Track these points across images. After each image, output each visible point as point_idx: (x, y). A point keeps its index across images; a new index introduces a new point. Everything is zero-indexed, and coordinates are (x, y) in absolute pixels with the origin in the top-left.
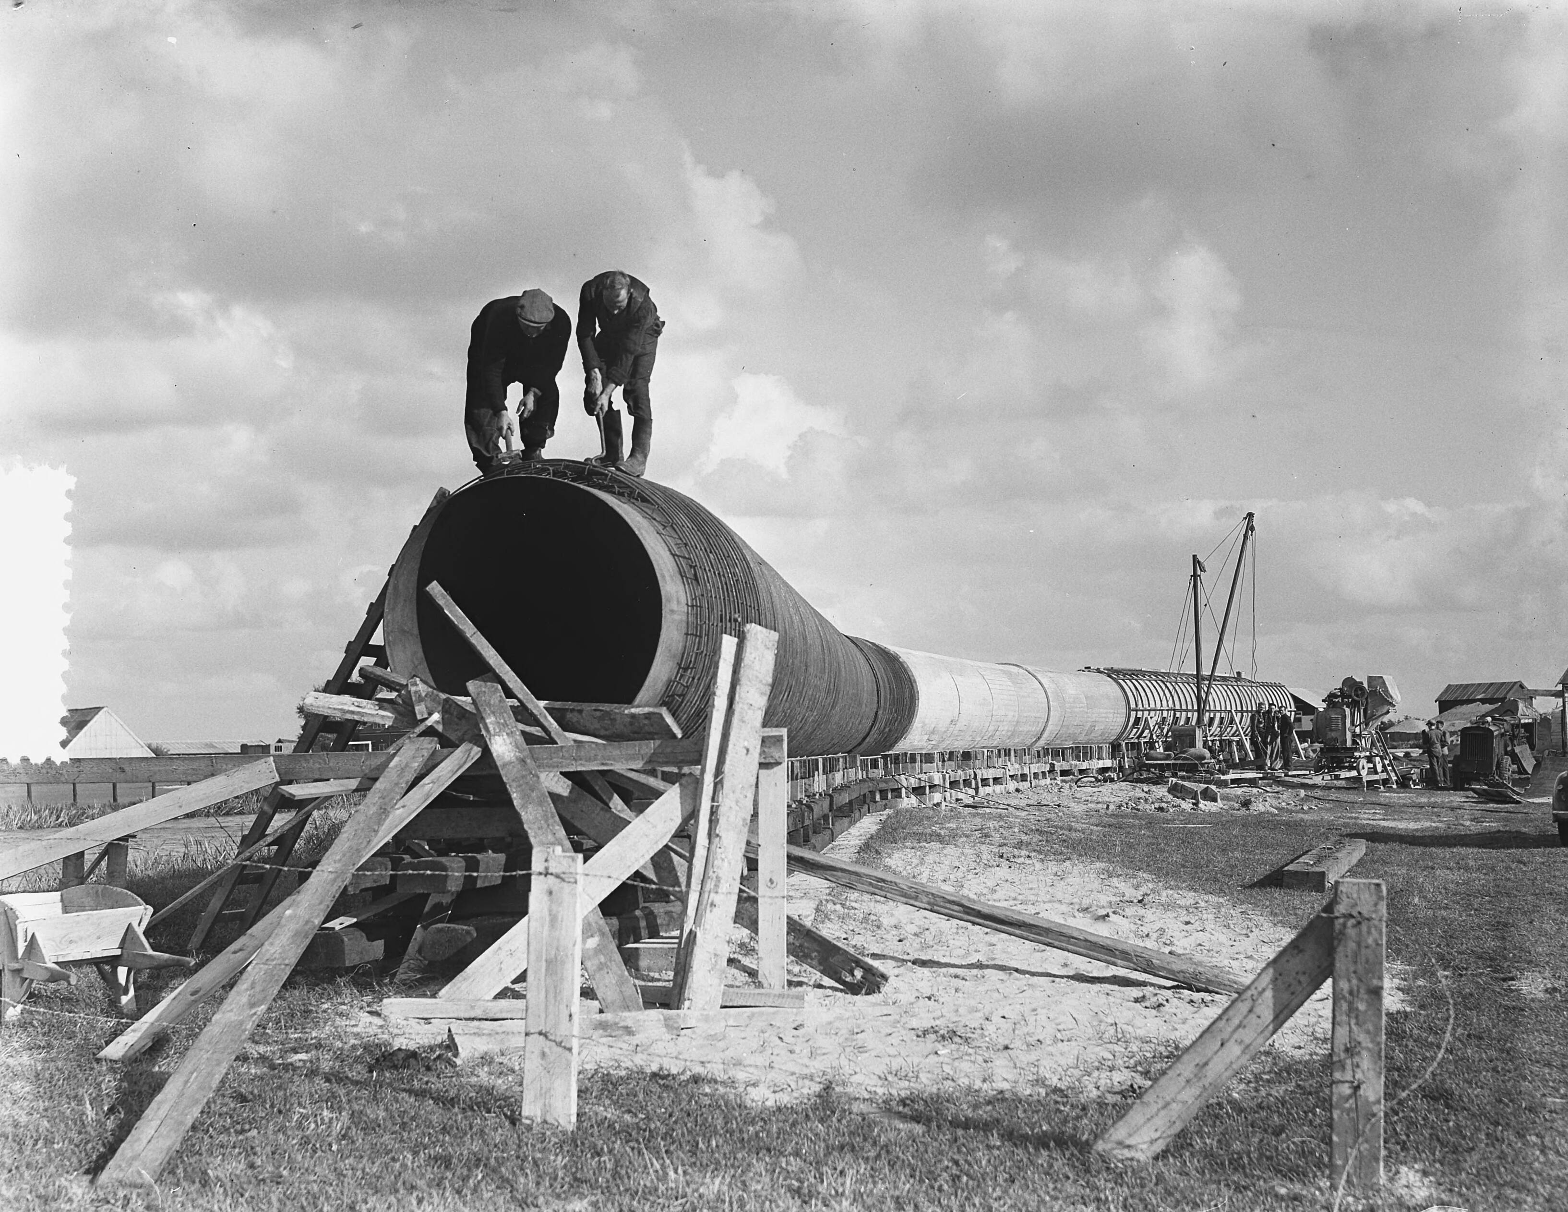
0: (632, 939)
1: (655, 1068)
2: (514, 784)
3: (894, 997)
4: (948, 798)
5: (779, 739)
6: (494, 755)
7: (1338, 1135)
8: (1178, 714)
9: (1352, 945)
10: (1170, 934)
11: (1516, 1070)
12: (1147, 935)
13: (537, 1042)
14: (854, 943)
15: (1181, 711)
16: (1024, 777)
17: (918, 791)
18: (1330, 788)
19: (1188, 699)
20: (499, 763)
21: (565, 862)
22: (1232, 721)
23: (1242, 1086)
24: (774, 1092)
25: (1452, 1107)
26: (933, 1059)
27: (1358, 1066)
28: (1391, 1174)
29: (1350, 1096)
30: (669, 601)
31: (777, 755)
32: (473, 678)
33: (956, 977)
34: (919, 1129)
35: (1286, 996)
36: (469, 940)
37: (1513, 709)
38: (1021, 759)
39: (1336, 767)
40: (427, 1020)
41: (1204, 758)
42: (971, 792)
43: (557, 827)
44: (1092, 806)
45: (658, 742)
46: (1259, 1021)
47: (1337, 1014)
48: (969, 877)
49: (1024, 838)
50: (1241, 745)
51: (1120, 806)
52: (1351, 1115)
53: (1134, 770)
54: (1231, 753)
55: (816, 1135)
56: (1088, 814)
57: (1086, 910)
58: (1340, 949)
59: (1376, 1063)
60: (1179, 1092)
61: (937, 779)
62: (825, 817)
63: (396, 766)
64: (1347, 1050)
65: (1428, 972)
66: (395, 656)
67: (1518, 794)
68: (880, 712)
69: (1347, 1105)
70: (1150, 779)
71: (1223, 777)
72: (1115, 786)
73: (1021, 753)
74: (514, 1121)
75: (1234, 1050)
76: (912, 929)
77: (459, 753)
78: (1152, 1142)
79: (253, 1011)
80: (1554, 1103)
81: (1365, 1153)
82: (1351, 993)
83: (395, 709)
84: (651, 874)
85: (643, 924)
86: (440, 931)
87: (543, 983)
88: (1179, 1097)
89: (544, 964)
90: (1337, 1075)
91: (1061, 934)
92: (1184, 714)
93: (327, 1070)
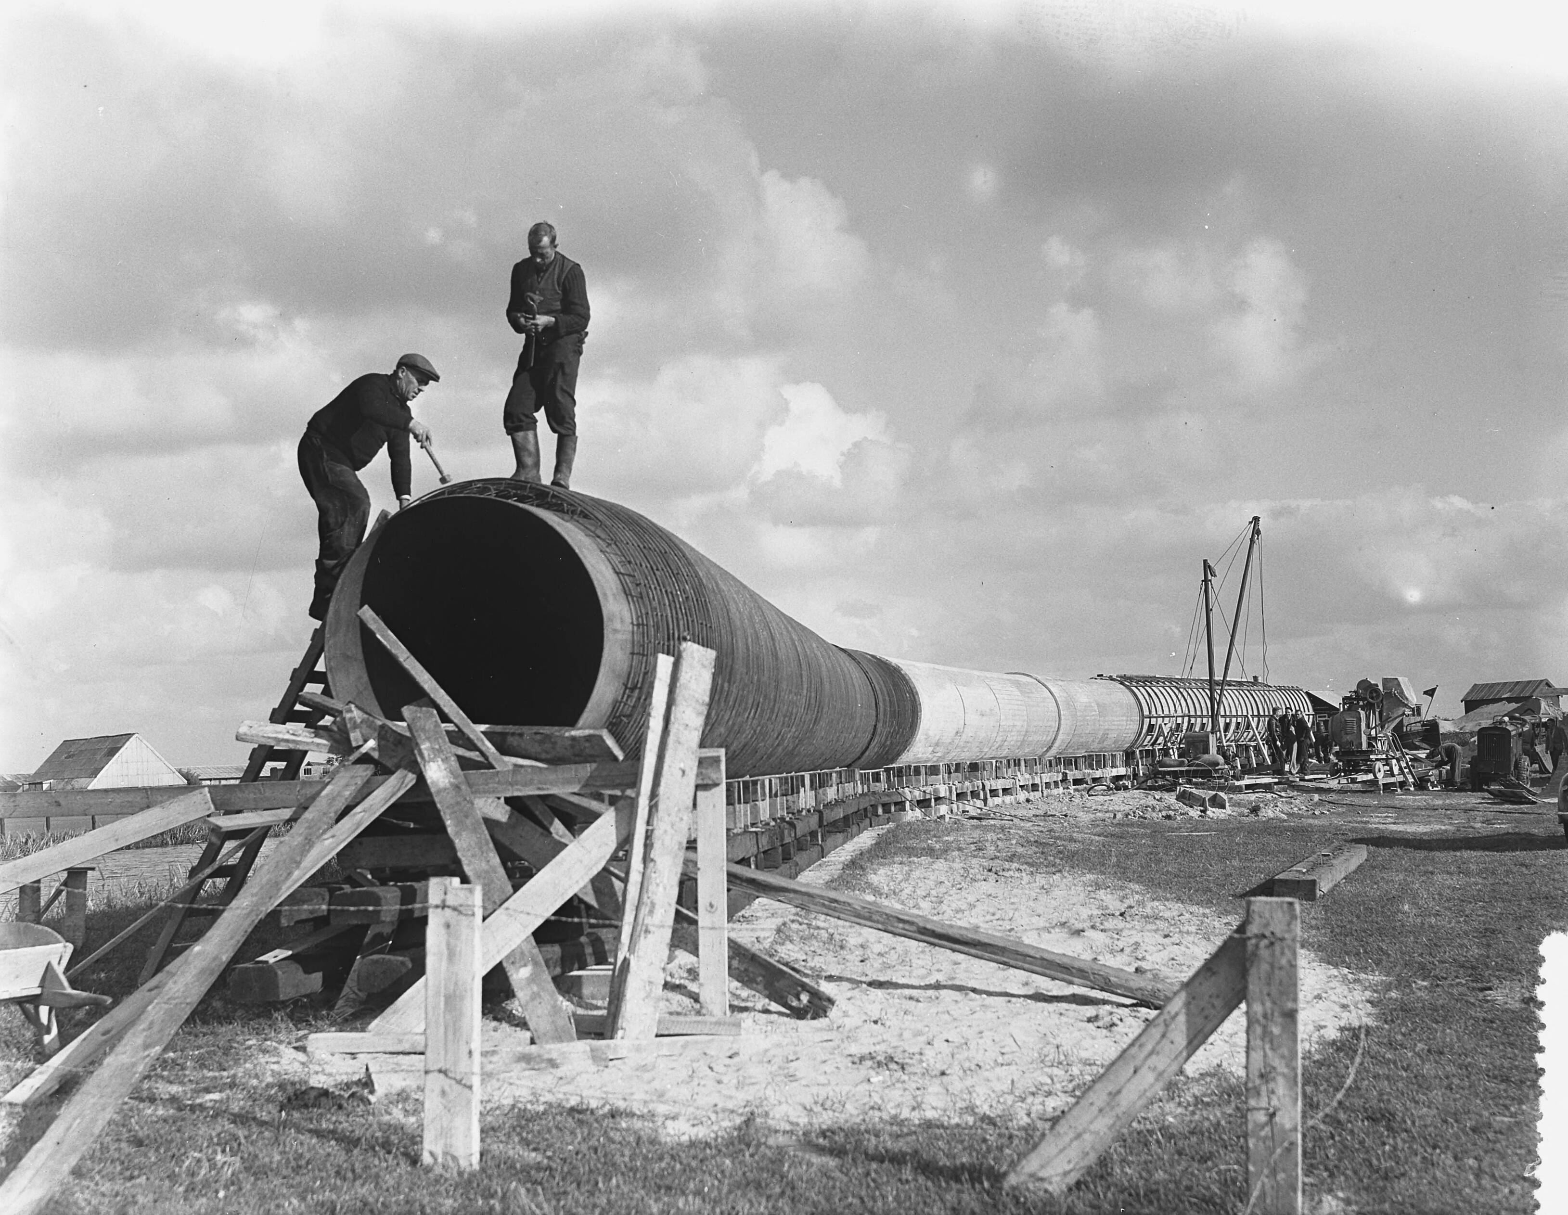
0: (576, 966)
1: (573, 1102)
2: (448, 811)
3: (840, 1022)
4: (955, 810)
5: (717, 760)
6: (429, 781)
7: (1254, 1165)
8: (1193, 721)
9: (1265, 967)
10: (1145, 948)
11: (1470, 1087)
12: (1122, 950)
13: (435, 1082)
14: (813, 965)
15: (1196, 716)
16: (1035, 787)
17: (923, 804)
18: (1346, 792)
19: (1203, 705)
20: (433, 790)
21: (462, 894)
22: (1249, 726)
23: (1180, 1110)
24: (693, 1125)
25: (1392, 1129)
26: (866, 1086)
27: (1273, 1092)
28: (1314, 1204)
29: (1266, 1124)
30: (611, 620)
31: (714, 776)
32: (408, 703)
33: (911, 998)
34: (832, 1162)
35: (1199, 1021)
36: (404, 970)
37: (1534, 709)
38: (1032, 768)
39: (1353, 771)
40: (353, 1055)
41: (1218, 764)
42: (980, 803)
43: (491, 855)
44: (1099, 815)
45: (594, 765)
46: (1172, 1046)
47: (1251, 1038)
48: (951, 892)
49: (1020, 850)
50: (1257, 749)
51: (1127, 815)
52: (1267, 1142)
53: (1147, 777)
54: (1248, 758)
55: (723, 1172)
56: (1094, 823)
57: (1063, 924)
58: (1253, 971)
59: (1291, 1089)
60: (1091, 1122)
61: (943, 791)
62: (813, 834)
63: (327, 795)
64: (1262, 1076)
65: (1402, 983)
66: (338, 682)
67: (1534, 794)
68: (880, 725)
69: (1263, 1133)
70: (1163, 786)
71: (1237, 783)
72: (1127, 794)
73: (1031, 764)
74: (414, 1161)
75: (1147, 1077)
76: (877, 948)
77: (393, 780)
78: (1066, 1174)
79: (146, 1053)
80: (1503, 1122)
81: (1282, 1182)
82: (1265, 1016)
83: (331, 736)
84: (591, 900)
85: (589, 950)
86: (377, 962)
87: (441, 1020)
88: (1092, 1127)
89: (442, 999)
90: (1252, 1103)
91: (1017, 953)
92: (1199, 720)
93: (236, 1110)
